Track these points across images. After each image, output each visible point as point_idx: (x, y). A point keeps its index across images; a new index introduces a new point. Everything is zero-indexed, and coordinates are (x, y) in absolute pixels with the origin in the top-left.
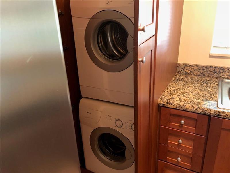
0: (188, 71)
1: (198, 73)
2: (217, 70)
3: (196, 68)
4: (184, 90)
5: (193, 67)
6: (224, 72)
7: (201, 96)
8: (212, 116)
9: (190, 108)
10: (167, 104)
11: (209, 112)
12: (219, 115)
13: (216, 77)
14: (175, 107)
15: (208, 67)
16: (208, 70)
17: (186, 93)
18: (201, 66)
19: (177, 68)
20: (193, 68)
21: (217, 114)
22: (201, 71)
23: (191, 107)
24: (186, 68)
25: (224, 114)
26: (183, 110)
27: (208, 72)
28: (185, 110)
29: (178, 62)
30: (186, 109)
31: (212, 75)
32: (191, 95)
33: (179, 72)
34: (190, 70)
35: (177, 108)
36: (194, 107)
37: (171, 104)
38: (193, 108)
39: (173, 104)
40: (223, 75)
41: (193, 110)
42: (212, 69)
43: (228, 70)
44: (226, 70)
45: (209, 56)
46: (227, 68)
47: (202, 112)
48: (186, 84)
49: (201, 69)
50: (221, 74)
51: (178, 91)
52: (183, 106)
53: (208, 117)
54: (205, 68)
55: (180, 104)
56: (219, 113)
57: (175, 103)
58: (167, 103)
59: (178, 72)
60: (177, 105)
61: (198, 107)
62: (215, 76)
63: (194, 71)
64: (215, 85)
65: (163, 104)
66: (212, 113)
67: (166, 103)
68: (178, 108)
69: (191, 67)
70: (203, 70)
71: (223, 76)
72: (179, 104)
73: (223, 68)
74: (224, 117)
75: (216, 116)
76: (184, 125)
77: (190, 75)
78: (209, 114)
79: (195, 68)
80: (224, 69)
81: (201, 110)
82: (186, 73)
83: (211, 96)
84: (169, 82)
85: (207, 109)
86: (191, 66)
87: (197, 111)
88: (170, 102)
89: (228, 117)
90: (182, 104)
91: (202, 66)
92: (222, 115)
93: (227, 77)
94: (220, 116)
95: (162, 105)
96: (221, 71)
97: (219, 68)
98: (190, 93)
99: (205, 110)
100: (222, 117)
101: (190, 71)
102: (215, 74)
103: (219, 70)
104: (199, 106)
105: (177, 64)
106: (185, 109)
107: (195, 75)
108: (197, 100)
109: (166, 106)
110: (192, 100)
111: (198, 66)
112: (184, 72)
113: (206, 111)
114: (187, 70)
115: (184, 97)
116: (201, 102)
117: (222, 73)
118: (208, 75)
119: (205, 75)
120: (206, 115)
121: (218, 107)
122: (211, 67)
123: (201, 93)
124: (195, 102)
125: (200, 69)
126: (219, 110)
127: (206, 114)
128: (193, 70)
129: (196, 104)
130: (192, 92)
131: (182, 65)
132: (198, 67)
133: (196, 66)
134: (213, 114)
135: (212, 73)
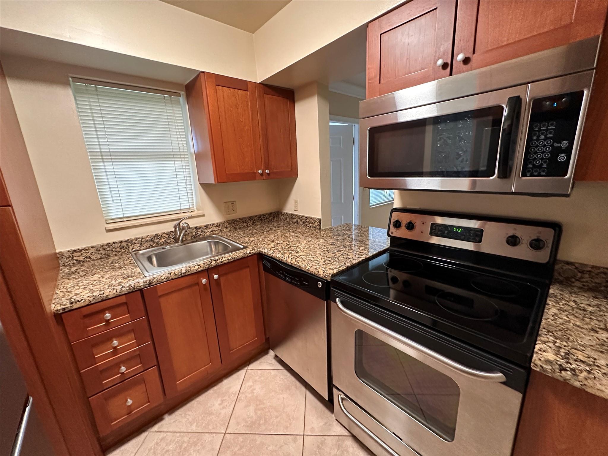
0: (81, 259)
1: (99, 256)
2: (124, 244)
3: (93, 250)
4: (89, 280)
5: (87, 250)
6: (133, 244)
7: (118, 276)
8: (144, 288)
9: (111, 293)
10: (71, 305)
11: (138, 285)
12: (150, 283)
13: (126, 252)
14: (87, 303)
15: (109, 244)
16: (111, 248)
17: (95, 281)
18: (99, 245)
19: (58, 260)
20: (87, 252)
21: (148, 284)
22: (101, 252)
23: (112, 291)
24: (76, 254)
25: (155, 280)
26: (103, 300)
27: (112, 250)
28: (104, 299)
29: (58, 251)
30: (106, 297)
31: (119, 252)
32: (104, 280)
33: (66, 264)
34: (83, 255)
35: (90, 302)
36: (116, 289)
37: (79, 301)
38: (115, 291)
39: (82, 300)
40: (133, 248)
41: (117, 293)
42: (117, 245)
43: (137, 240)
44: (134, 241)
45: (105, 231)
46: (135, 239)
47: (130, 289)
48: (88, 273)
49: (101, 249)
50: (131, 248)
51: (81, 284)
52: (100, 295)
53: (139, 292)
54: (106, 247)
55: (94, 294)
56: (150, 281)
57: (85, 297)
58: (72, 303)
59: (64, 266)
60: (89, 298)
61: (122, 287)
62: (124, 252)
63: (92, 254)
64: (130, 260)
65: (64, 309)
66: (142, 285)
67: (68, 305)
68: (92, 302)
69: (83, 251)
70: (105, 249)
71: (134, 250)
72: (93, 296)
73: (130, 240)
74: (157, 283)
75: (147, 286)
76: (111, 319)
77: (87, 262)
78: (139, 287)
79: (91, 251)
80: (132, 241)
81: (128, 288)
82: (79, 262)
83: (131, 271)
84: (56, 281)
85: (135, 283)
86: (83, 249)
87: (123, 291)
88: (75, 300)
89: (160, 280)
90: (96, 294)
91: (101, 245)
92: (154, 281)
93: (139, 249)
94: (152, 283)
95: (61, 311)
96: (130, 244)
97: (125, 242)
98: (101, 279)
99: (132, 285)
100: (154, 283)
101: (84, 258)
102: (123, 251)
103: (125, 244)
104: (122, 285)
105: (56, 254)
106: (104, 297)
107: (94, 260)
108: (115, 281)
109: (70, 308)
110: (110, 283)
111: (95, 246)
112: (75, 261)
113: (134, 286)
114: (79, 256)
115: (94, 286)
116: (122, 280)
117: (131, 246)
118: (114, 253)
119: (110, 255)
120: (136, 291)
121: (145, 276)
122: (114, 243)
123: (116, 273)
124: (115, 284)
125: (99, 251)
126: (147, 278)
127: (136, 289)
128: (89, 255)
129: (117, 285)
130: (103, 277)
131: (66, 253)
132: (94, 249)
133: (92, 247)
134: (144, 286)
135: (118, 249)
